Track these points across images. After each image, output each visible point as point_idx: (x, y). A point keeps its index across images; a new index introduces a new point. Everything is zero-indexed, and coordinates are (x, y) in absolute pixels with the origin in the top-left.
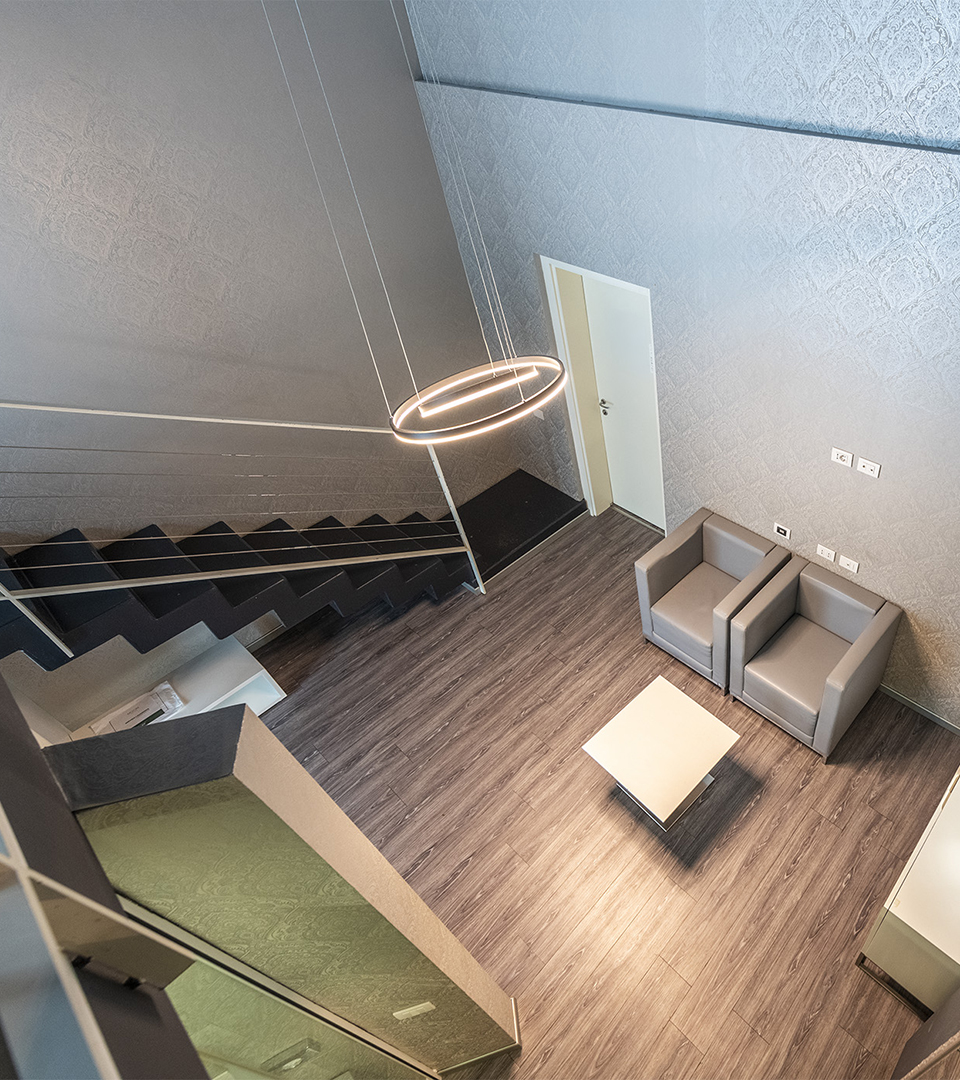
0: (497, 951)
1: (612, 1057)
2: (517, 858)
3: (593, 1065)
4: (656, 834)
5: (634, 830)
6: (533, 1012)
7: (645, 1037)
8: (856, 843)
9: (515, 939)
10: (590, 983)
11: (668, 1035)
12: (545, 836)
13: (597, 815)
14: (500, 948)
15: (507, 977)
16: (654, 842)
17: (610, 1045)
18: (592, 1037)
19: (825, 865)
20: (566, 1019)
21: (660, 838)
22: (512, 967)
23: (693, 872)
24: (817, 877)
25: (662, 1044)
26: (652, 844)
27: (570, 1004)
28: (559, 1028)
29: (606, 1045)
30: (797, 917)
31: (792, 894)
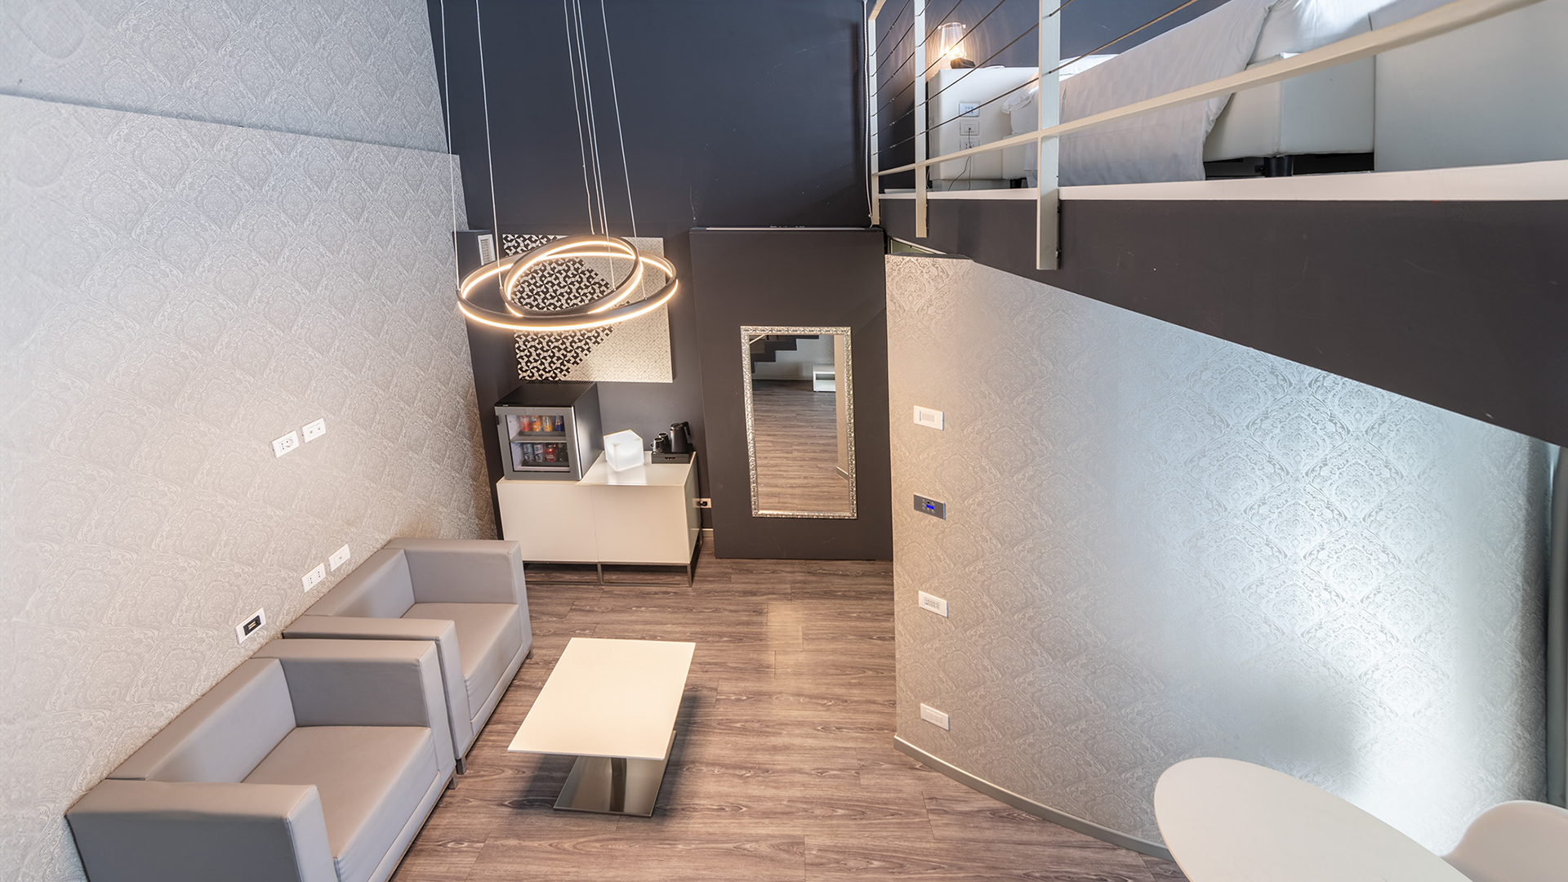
0: (888, 796)
1: (853, 668)
2: (809, 858)
3: (866, 674)
4: (684, 740)
5: (693, 762)
6: (886, 731)
7: (825, 658)
8: (603, 614)
9: (866, 788)
10: (832, 708)
11: (810, 647)
12: (764, 848)
13: (701, 810)
14: (885, 795)
15: (892, 770)
16: (692, 737)
17: (848, 672)
18: (855, 685)
19: (636, 622)
20: (865, 707)
21: (685, 735)
22: (884, 772)
23: (698, 693)
24: (646, 623)
25: (819, 647)
26: (696, 738)
27: (856, 711)
28: (873, 707)
29: (850, 674)
30: (683, 621)
31: (669, 629)
